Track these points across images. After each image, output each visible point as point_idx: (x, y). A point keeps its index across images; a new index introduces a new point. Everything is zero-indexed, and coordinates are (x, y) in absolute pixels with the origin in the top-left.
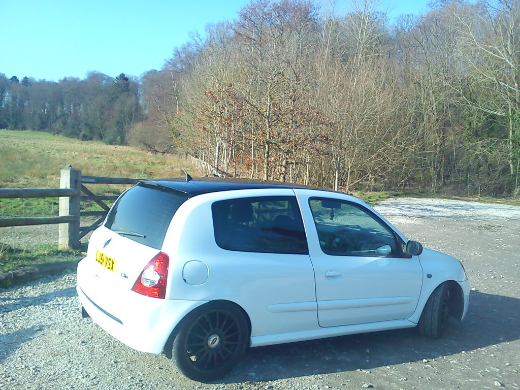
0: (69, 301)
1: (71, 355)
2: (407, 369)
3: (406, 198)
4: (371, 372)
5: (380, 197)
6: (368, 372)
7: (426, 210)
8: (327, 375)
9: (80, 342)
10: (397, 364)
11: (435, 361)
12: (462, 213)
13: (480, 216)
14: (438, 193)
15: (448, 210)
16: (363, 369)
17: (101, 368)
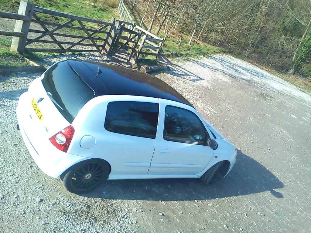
0: (11, 104)
1: (6, 154)
2: (185, 205)
3: (229, 56)
4: (166, 204)
5: (214, 51)
6: (165, 204)
7: (237, 70)
8: (143, 201)
9: (13, 144)
10: (181, 200)
11: (201, 202)
12: (255, 79)
13: (264, 84)
14: (248, 58)
15: (248, 74)
16: (163, 201)
17: (22, 170)
